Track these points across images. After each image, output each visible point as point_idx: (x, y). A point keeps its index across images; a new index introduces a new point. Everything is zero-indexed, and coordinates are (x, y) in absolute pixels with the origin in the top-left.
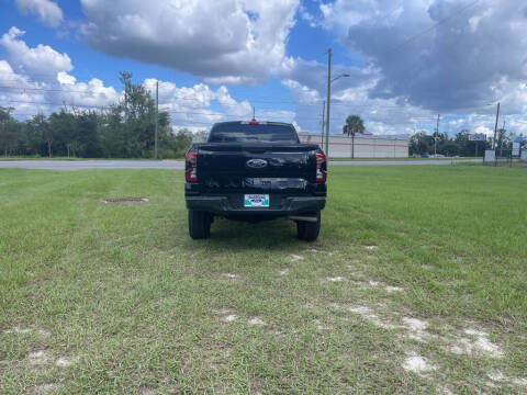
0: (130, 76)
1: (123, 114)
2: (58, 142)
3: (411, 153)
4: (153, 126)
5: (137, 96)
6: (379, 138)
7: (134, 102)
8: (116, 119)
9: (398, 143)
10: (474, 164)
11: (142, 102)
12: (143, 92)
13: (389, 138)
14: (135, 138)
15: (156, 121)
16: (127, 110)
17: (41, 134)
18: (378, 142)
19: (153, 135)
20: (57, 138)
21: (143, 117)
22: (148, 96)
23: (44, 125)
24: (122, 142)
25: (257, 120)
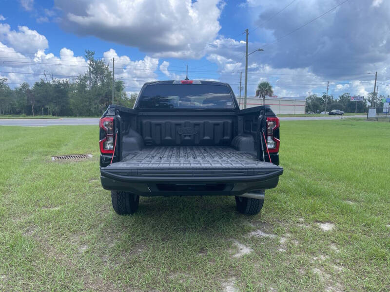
0: (93, 54)
1: (88, 83)
2: (39, 104)
3: (307, 111)
4: (110, 92)
5: (98, 69)
6: (283, 99)
7: (96, 73)
8: (82, 86)
9: (297, 103)
10: (360, 119)
11: (102, 73)
12: (103, 66)
13: (290, 100)
14: (98, 101)
15: (113, 88)
16: (91, 79)
17: (26, 98)
18: (282, 103)
19: (111, 98)
20: (38, 101)
21: (103, 85)
22: (107, 68)
23: (29, 91)
24: (87, 104)
25: (190, 79)
